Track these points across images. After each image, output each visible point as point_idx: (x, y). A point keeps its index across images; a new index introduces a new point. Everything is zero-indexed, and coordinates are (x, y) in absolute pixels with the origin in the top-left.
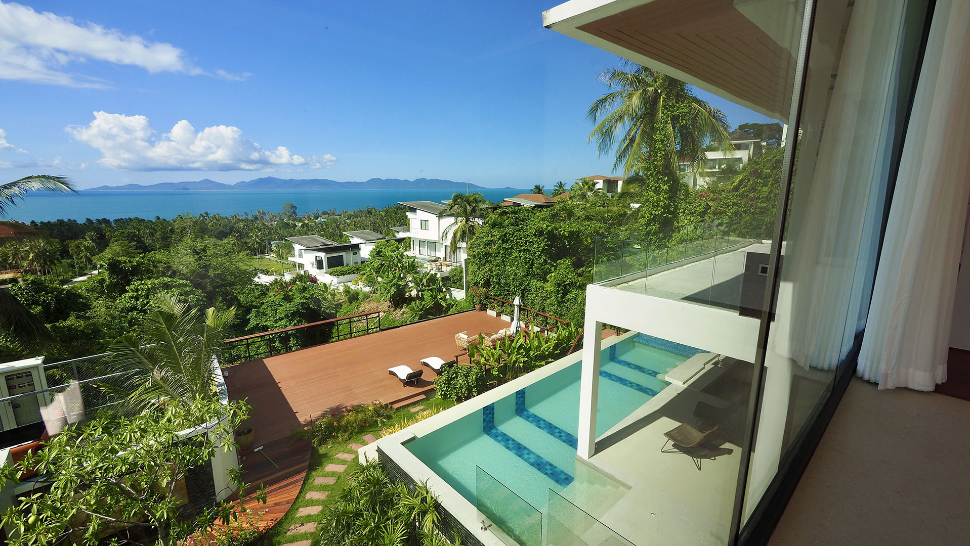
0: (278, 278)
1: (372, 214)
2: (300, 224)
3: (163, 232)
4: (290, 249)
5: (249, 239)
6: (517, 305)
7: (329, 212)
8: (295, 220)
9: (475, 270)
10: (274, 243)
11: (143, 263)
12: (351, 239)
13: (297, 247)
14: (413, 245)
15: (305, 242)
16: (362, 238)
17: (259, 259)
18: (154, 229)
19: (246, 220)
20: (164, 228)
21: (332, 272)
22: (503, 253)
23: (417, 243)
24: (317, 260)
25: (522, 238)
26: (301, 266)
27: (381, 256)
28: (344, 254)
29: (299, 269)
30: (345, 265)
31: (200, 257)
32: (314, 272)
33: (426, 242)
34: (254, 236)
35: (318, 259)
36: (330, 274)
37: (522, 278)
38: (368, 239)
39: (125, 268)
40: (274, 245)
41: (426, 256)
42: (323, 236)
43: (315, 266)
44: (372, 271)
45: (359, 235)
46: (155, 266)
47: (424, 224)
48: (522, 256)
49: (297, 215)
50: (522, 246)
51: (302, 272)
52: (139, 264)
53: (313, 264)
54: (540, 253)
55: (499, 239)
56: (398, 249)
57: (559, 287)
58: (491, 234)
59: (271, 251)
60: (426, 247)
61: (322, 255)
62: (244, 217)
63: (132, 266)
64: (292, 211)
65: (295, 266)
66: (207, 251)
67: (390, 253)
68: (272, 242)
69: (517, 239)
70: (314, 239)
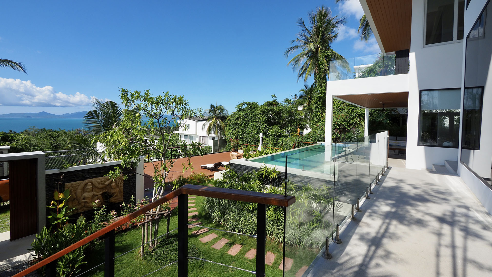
6: (261, 137)
22: (245, 123)
23: (183, 137)
25: (254, 115)
37: (255, 135)
48: (254, 124)
50: (254, 120)
54: (263, 122)
57: (274, 136)
58: (239, 114)
60: (188, 138)
69: (251, 116)
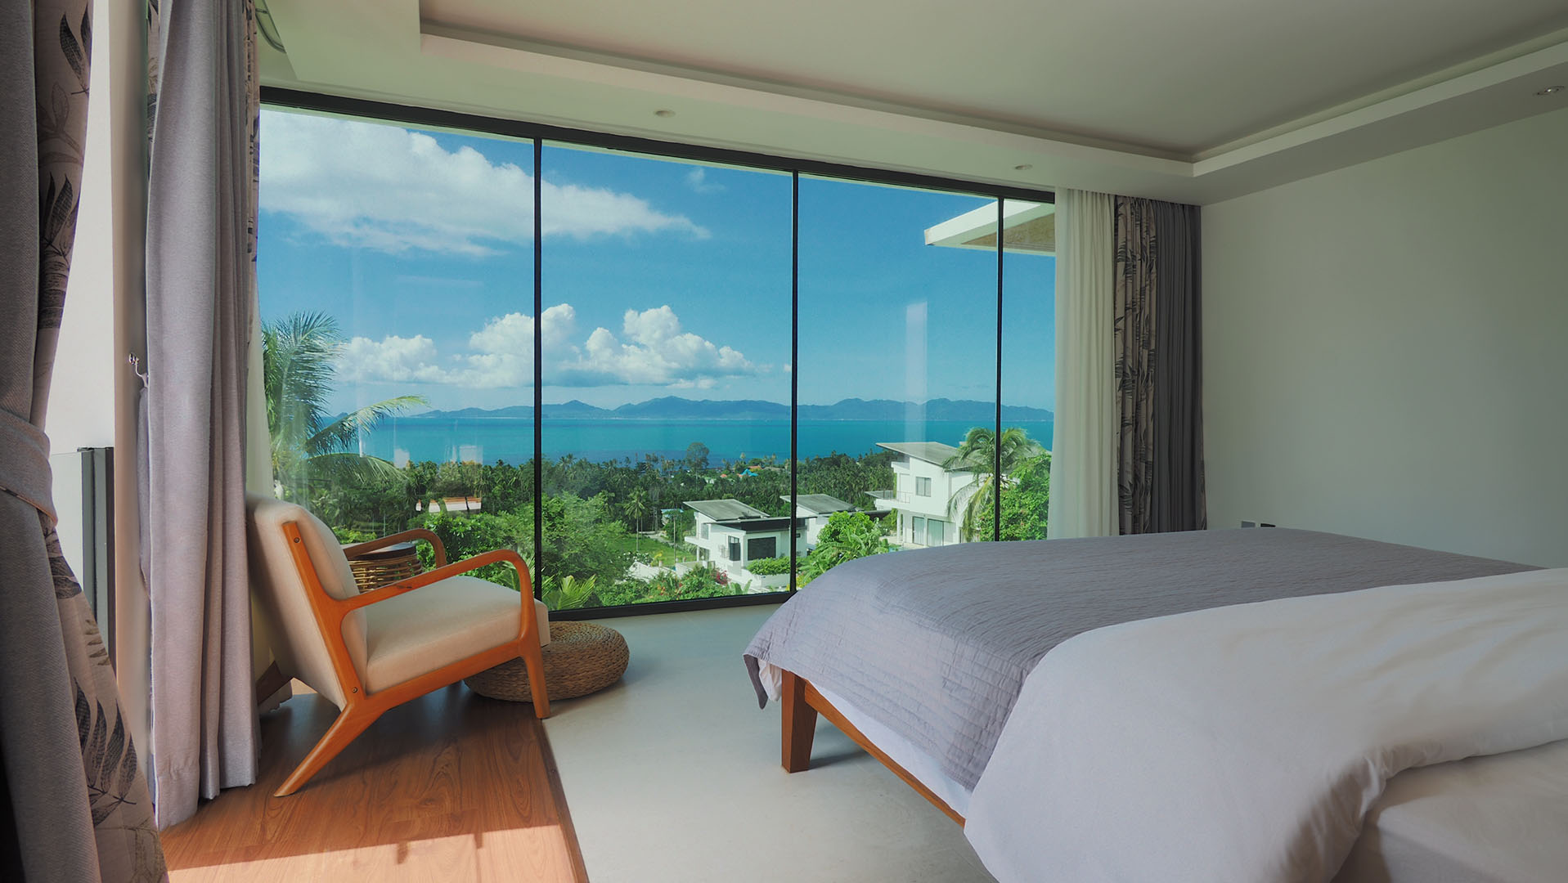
0: (666, 571)
1: (839, 466)
2: (712, 481)
3: (504, 486)
4: (689, 523)
5: (627, 502)
7: (763, 460)
8: (705, 473)
10: (666, 513)
11: (479, 529)
13: (701, 519)
14: (902, 523)
15: (714, 511)
16: (813, 508)
17: (639, 538)
18: (492, 479)
19: (628, 470)
20: (506, 480)
21: (755, 568)
23: (908, 522)
24: (730, 544)
26: (704, 552)
27: (838, 540)
28: (777, 535)
29: (700, 559)
30: (778, 555)
31: (554, 525)
32: (723, 564)
33: (925, 520)
34: (635, 497)
35: (733, 541)
36: (751, 570)
38: (823, 511)
39: (457, 533)
40: (667, 516)
42: (748, 503)
43: (727, 553)
44: (821, 567)
45: (806, 502)
46: (493, 535)
47: (922, 485)
49: (708, 464)
51: (704, 564)
52: (475, 529)
53: (723, 550)
55: (1033, 512)
56: (869, 528)
58: (1020, 503)
59: (661, 526)
60: (925, 530)
61: (741, 536)
62: (624, 465)
63: (465, 532)
64: (700, 457)
65: (694, 551)
66: (565, 516)
67: (854, 536)
68: (663, 511)
70: (730, 507)
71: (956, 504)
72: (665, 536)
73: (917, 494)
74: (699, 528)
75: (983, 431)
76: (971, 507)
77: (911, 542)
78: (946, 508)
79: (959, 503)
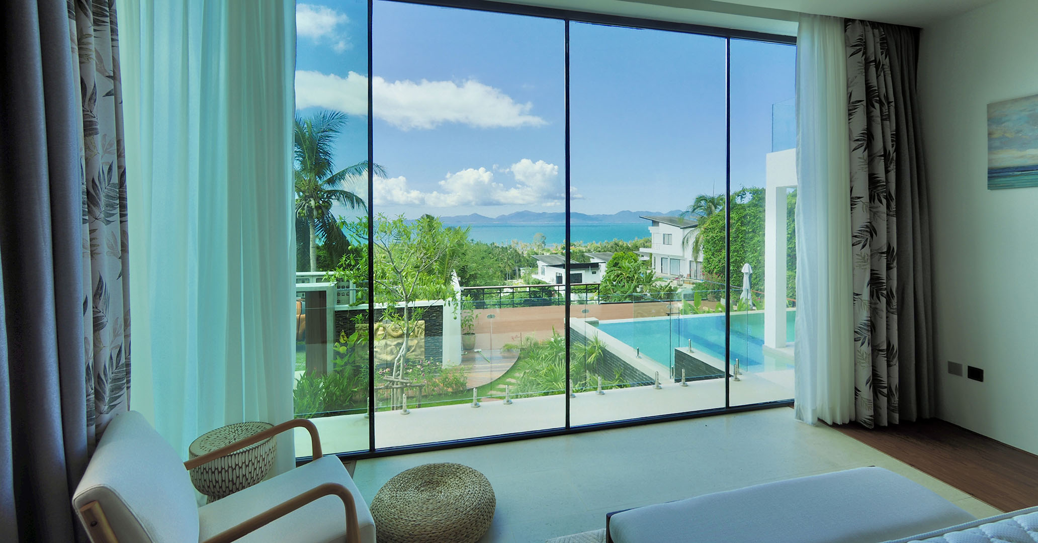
6: (747, 273)
8: (544, 249)
9: (709, 256)
10: (523, 270)
12: (591, 259)
14: (655, 261)
15: (548, 260)
16: (603, 259)
23: (659, 260)
24: (557, 277)
27: (618, 267)
28: (583, 272)
33: (669, 260)
34: (506, 259)
35: (558, 275)
41: (669, 274)
43: (555, 280)
45: (600, 256)
47: (667, 239)
49: (545, 245)
53: (552, 278)
60: (669, 264)
61: (563, 272)
64: (542, 241)
67: (627, 265)
68: (521, 269)
70: (558, 258)
71: (687, 240)
72: (522, 282)
73: (664, 243)
74: (540, 268)
75: (703, 196)
76: (697, 242)
77: (661, 272)
78: (681, 242)
79: (690, 239)
